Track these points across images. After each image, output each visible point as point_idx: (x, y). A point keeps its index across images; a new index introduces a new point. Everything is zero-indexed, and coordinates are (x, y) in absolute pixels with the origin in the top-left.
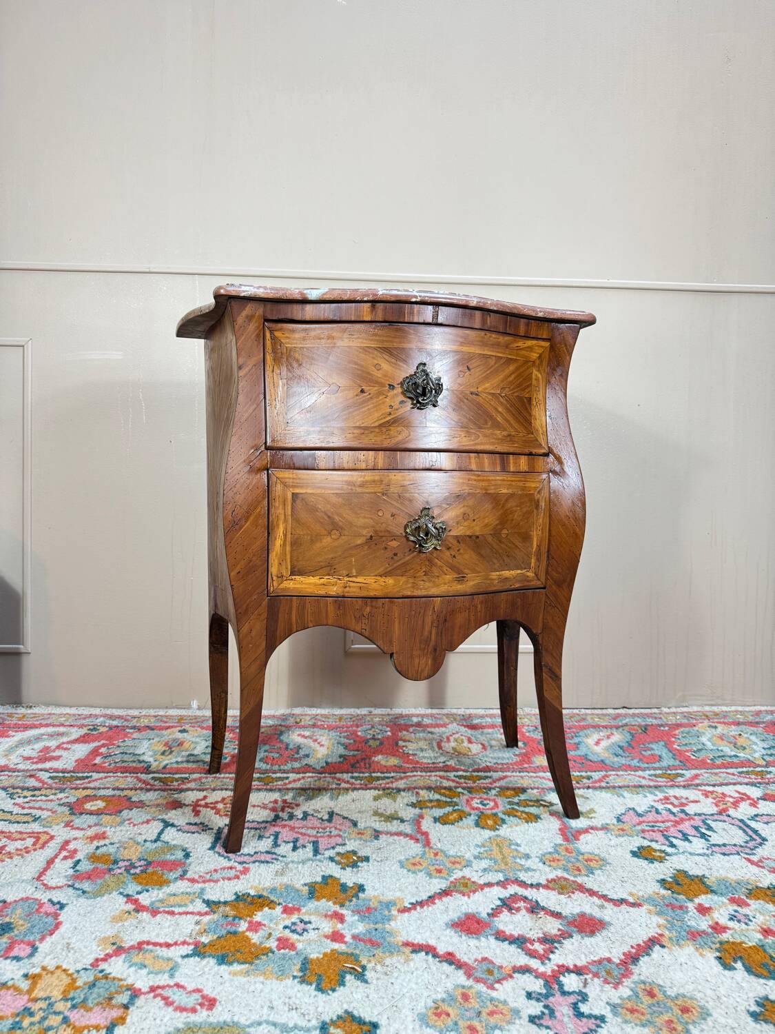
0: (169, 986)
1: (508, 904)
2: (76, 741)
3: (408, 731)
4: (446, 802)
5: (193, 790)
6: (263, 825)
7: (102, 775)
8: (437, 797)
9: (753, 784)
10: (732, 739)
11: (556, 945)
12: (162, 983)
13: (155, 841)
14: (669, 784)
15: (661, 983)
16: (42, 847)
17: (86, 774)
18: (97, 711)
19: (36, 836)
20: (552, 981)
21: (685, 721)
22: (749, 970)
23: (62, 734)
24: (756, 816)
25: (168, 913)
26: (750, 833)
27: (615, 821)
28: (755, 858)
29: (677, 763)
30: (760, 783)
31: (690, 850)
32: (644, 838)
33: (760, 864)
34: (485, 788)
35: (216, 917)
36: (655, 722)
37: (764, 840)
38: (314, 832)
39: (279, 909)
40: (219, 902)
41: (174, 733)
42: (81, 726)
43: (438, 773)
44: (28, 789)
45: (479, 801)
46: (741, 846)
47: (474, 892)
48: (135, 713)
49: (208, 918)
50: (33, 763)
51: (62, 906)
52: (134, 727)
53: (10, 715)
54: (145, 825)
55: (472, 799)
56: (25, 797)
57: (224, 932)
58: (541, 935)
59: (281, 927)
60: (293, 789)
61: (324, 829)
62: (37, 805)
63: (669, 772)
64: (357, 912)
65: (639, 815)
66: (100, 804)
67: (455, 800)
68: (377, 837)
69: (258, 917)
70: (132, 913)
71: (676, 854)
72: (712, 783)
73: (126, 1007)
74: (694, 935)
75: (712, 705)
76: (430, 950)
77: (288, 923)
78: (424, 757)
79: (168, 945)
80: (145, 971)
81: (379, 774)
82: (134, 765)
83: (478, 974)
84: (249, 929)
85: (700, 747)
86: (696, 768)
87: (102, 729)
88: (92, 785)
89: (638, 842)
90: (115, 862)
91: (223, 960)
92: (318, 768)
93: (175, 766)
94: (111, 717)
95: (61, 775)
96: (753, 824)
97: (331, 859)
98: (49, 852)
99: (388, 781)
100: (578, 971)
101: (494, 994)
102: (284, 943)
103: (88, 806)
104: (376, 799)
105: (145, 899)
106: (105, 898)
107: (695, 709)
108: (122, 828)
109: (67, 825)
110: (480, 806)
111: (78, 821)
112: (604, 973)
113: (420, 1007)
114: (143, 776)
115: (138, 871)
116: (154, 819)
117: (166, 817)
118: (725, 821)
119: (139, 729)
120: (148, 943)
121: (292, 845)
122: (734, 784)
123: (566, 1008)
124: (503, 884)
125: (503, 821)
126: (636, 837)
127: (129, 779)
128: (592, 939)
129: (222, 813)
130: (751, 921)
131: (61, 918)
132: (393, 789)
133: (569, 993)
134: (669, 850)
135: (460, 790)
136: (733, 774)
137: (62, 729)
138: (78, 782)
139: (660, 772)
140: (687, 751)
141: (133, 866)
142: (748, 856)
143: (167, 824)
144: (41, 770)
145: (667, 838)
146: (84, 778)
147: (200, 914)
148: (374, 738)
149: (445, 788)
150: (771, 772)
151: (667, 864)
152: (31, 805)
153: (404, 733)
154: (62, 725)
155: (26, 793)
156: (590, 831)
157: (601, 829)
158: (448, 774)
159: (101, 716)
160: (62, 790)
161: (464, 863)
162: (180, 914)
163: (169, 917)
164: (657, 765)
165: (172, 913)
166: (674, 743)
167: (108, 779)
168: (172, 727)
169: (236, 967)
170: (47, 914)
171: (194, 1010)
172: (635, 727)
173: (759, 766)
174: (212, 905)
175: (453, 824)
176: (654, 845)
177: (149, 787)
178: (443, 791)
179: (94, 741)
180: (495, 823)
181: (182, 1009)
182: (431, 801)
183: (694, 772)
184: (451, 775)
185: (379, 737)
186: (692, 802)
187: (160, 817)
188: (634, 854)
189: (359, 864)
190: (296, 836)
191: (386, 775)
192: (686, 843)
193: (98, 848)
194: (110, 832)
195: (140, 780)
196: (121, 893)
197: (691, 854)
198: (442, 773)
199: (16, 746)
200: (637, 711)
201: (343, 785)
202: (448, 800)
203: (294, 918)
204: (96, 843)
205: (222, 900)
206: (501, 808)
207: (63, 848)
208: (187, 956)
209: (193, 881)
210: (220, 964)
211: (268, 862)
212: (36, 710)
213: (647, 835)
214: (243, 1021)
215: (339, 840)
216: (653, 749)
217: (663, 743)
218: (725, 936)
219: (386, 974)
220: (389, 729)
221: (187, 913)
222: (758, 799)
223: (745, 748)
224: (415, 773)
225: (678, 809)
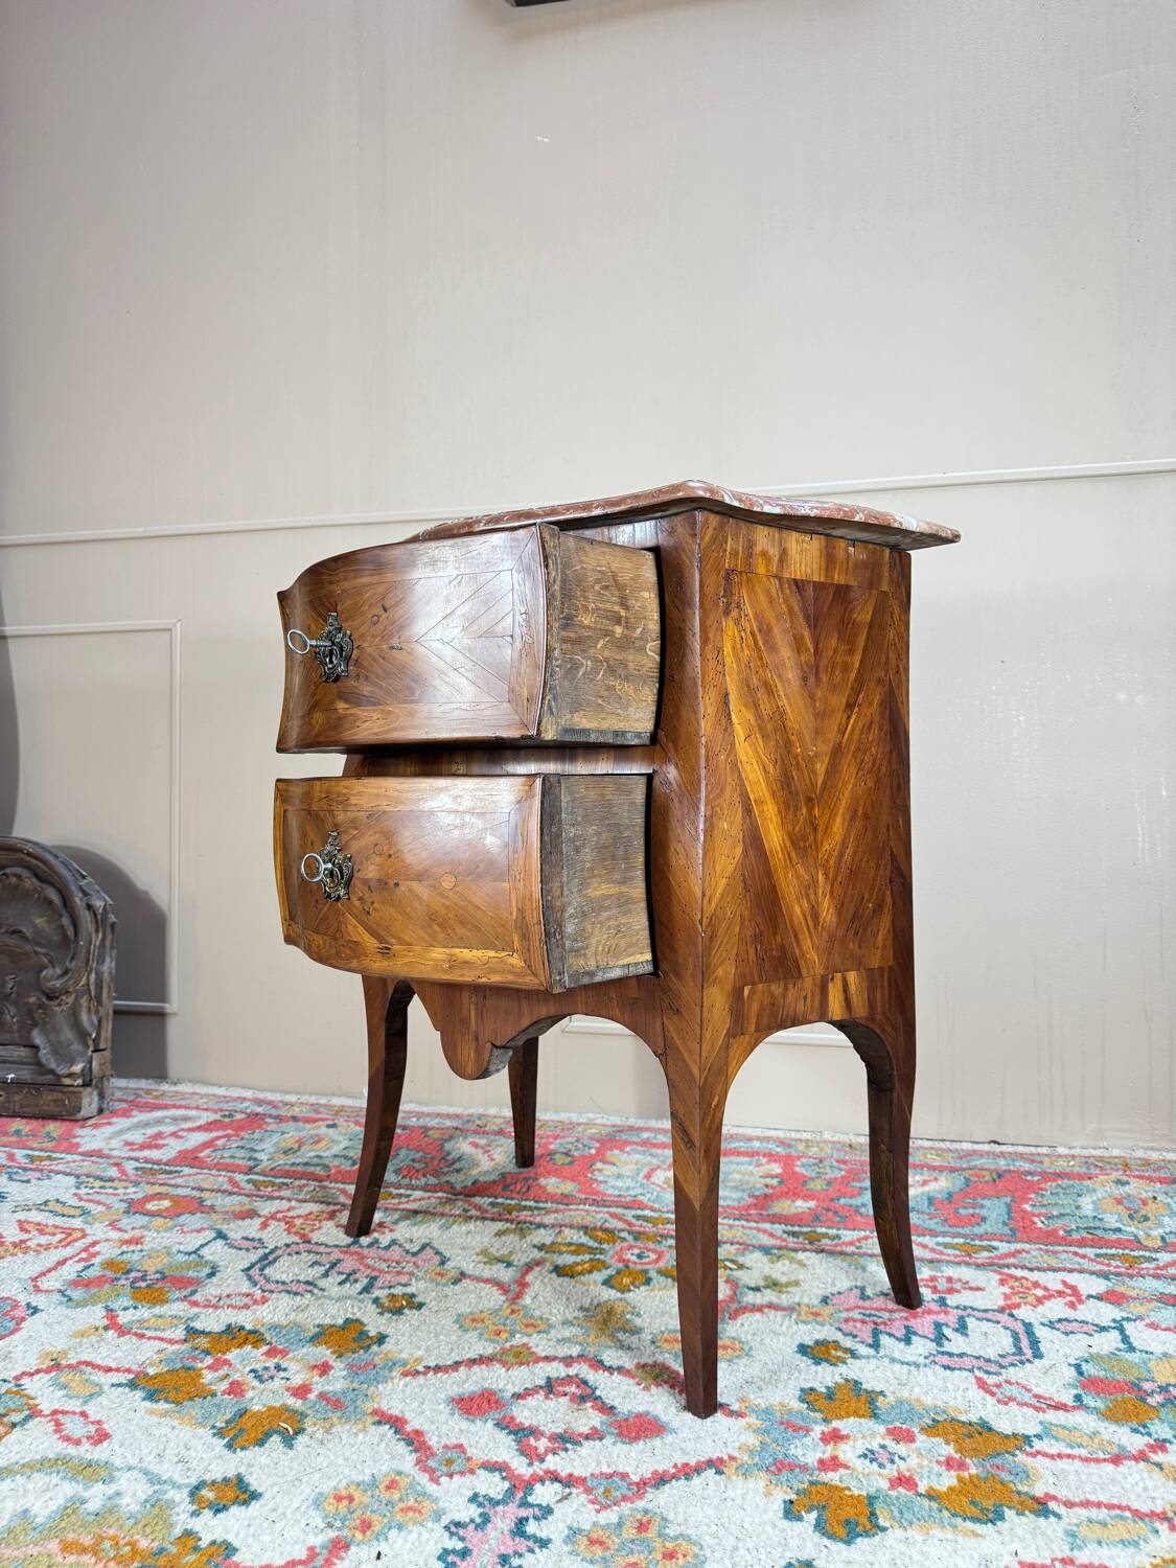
0: (74, 1413)
1: (550, 1387)
2: (199, 1129)
3: (622, 1150)
4: (590, 1248)
5: (282, 1198)
6: (329, 1250)
7: (194, 1171)
8: (584, 1239)
9: (1105, 1276)
10: (1137, 1204)
11: (569, 1446)
12: (66, 1408)
13: (190, 1254)
14: (958, 1259)
15: (671, 1516)
16: (65, 1246)
17: (178, 1169)
18: (249, 1094)
19: (68, 1232)
20: (520, 1487)
21: (1083, 1170)
22: (819, 1526)
23: (186, 1119)
24: (1060, 1321)
25: (136, 1334)
26: (1025, 1343)
27: (816, 1302)
28: (991, 1380)
29: (1006, 1230)
30: (1118, 1274)
31: (897, 1355)
32: (840, 1330)
33: (994, 1389)
34: (661, 1236)
35: (185, 1347)
36: (1027, 1166)
37: (1038, 1355)
38: (384, 1266)
39: (265, 1348)
40: (203, 1332)
41: (319, 1127)
42: (215, 1111)
43: (613, 1210)
44: (102, 1179)
45: (636, 1251)
46: (988, 1361)
47: (521, 1364)
48: (292, 1098)
49: (176, 1347)
50: (131, 1150)
51: (36, 1310)
52: (276, 1117)
53: (148, 1092)
54: (194, 1234)
55: (631, 1247)
56: (92, 1188)
57: (179, 1365)
58: (560, 1430)
59: (248, 1369)
60: (403, 1210)
61: (398, 1263)
62: (97, 1197)
63: (977, 1242)
64: (350, 1367)
65: (863, 1297)
66: (166, 1203)
67: (605, 1246)
68: (456, 1282)
69: (233, 1355)
70: (100, 1330)
71: (868, 1357)
72: (1034, 1265)
73: (14, 1425)
74: (781, 1467)
75: (1153, 1149)
76: (397, 1423)
77: (259, 1366)
78: (612, 1187)
79: (109, 1370)
80: (62, 1392)
81: (532, 1204)
82: (240, 1162)
83: (431, 1463)
84: (210, 1367)
85: (1068, 1211)
86: (1029, 1241)
87: (239, 1116)
88: (173, 1182)
89: (827, 1332)
90: (129, 1272)
91: (151, 1396)
92: (458, 1187)
93: (287, 1168)
94: (259, 1102)
95: (150, 1166)
96: (1041, 1333)
97: (376, 1301)
98: (69, 1251)
99: (536, 1212)
100: (570, 1481)
101: (432, 1488)
102: (236, 1389)
103: (150, 1206)
104: (499, 1234)
105: (124, 1318)
106: (85, 1310)
107: (1116, 1152)
108: (168, 1235)
109: (113, 1225)
110: (634, 1258)
111: (125, 1222)
112: (601, 1490)
113: (327, 1487)
114: (238, 1177)
115: (143, 1284)
116: (211, 1228)
117: (224, 1228)
118: (998, 1322)
119: (280, 1119)
120: (87, 1363)
121: (344, 1276)
122: (1071, 1271)
123: (508, 1522)
124: (568, 1361)
125: (648, 1281)
126: (827, 1327)
127: (220, 1179)
128: (626, 1447)
129: (293, 1230)
130: (892, 1461)
131: (23, 1325)
132: (531, 1223)
133: (531, 1505)
134: (863, 1350)
135: (623, 1234)
136: (1084, 1257)
137: (193, 1113)
138: (163, 1176)
139: (961, 1241)
140: (1038, 1216)
141: (143, 1279)
142: (985, 1377)
143: (221, 1235)
144: (132, 1159)
145: (876, 1333)
146: (171, 1172)
147: (171, 1342)
148: (567, 1154)
149: (606, 1230)
150: (1157, 1260)
151: (842, 1369)
152: (91, 1197)
153: (616, 1152)
154: (198, 1108)
155: (98, 1184)
156: (766, 1310)
157: (784, 1309)
158: (627, 1212)
159: (250, 1100)
160: (136, 1184)
161: (541, 1328)
162: (149, 1338)
163: (134, 1339)
164: (966, 1230)
165: (142, 1336)
166: (1026, 1200)
167: (199, 1177)
168: (323, 1120)
169: (162, 1406)
170: (13, 1318)
171: (78, 1442)
172: (985, 1173)
173: (1146, 1248)
174: (192, 1333)
175: (572, 1277)
176: (847, 1342)
177: (236, 1190)
178: (599, 1233)
179: (217, 1130)
180: (633, 1283)
181: (67, 1439)
182: (570, 1244)
183: (1019, 1246)
184: (629, 1214)
185: (576, 1154)
186: (971, 1289)
187: (219, 1227)
188: (803, 1349)
189: (406, 1311)
190: (357, 1266)
191: (541, 1205)
192: (902, 1345)
193: (123, 1253)
194: (150, 1235)
195: (231, 1181)
196: (106, 1307)
197: (893, 1360)
198: (620, 1211)
199: (129, 1129)
200: (1010, 1149)
201: (474, 1212)
202: (596, 1245)
203: (271, 1363)
204: (124, 1248)
205: (208, 1330)
206: (661, 1264)
207: (85, 1250)
208: (119, 1385)
209: (195, 1304)
210: (144, 1399)
211: (296, 1294)
212: (180, 1088)
213: (849, 1327)
214: (118, 1463)
215: (404, 1279)
216: (982, 1206)
217: (1008, 1200)
218: (832, 1477)
219: (322, 1443)
220: (598, 1145)
221: (155, 1338)
222: (1090, 1296)
223: (1146, 1219)
224: (581, 1207)
225: (936, 1297)
